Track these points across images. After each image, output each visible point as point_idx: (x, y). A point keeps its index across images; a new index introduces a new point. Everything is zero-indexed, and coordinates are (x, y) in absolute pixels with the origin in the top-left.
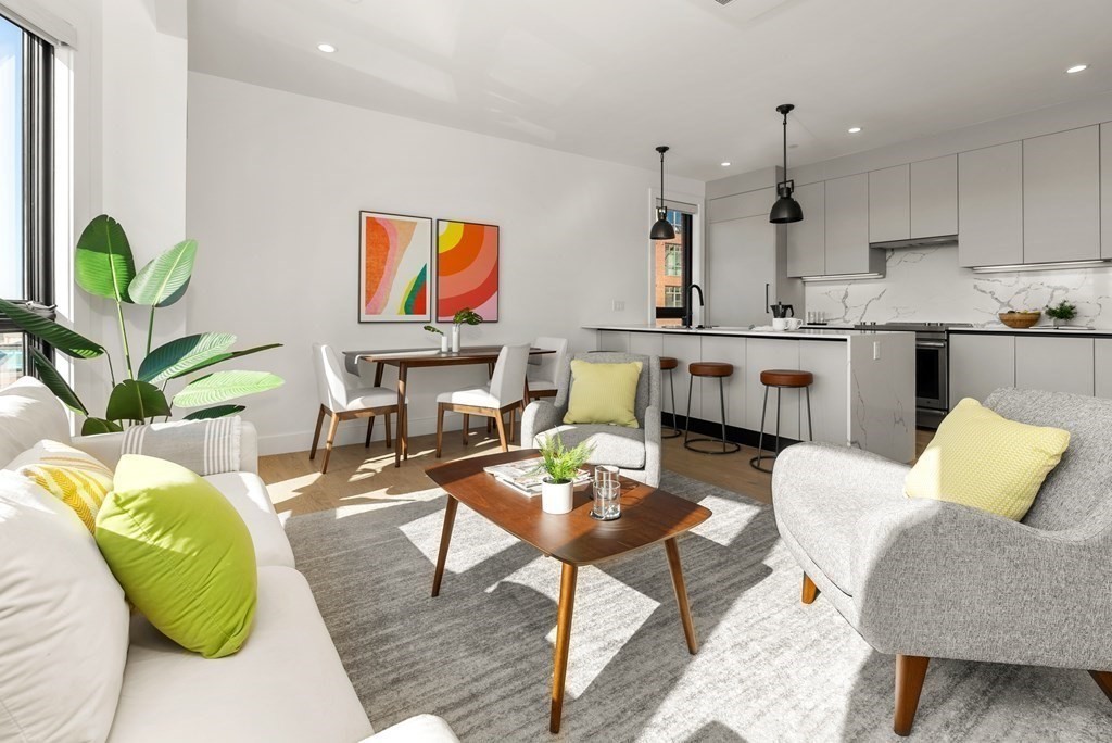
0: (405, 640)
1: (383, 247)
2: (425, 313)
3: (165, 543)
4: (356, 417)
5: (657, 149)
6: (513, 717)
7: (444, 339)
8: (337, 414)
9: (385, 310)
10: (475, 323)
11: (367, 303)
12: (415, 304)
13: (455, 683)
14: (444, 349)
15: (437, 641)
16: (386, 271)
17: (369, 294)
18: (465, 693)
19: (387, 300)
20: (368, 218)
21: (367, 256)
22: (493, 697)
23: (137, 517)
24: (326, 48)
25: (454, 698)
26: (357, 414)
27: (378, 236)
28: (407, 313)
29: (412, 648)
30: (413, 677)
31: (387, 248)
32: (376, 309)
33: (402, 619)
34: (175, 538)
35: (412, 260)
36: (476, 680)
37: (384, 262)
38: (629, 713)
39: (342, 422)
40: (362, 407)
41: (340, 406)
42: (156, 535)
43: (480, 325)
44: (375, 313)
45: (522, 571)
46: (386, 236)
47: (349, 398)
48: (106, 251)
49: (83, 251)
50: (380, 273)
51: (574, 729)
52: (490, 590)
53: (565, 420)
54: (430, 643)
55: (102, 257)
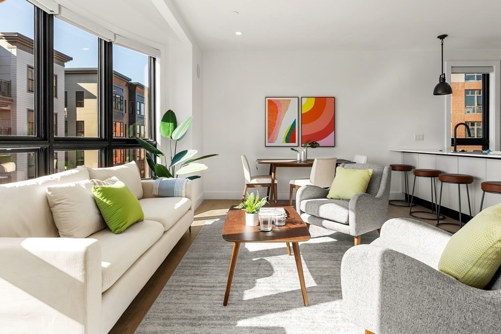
0: (212, 265)
1: (275, 113)
2: (295, 142)
3: (105, 201)
4: (254, 187)
5: (439, 37)
6: (219, 296)
7: (298, 154)
8: (247, 185)
9: (276, 141)
10: (315, 147)
11: (268, 138)
12: (290, 137)
13: (212, 281)
14: (298, 159)
15: (220, 269)
16: (277, 123)
17: (269, 134)
18: (211, 285)
19: (277, 136)
20: (268, 100)
21: (268, 117)
22: (218, 289)
23: (99, 193)
24: (238, 33)
25: (208, 285)
26: (255, 186)
27: (273, 108)
28: (286, 142)
29: (211, 268)
30: (203, 275)
31: (277, 113)
32: (272, 140)
33: (217, 259)
34: (107, 200)
35: (289, 118)
36: (219, 283)
37: (276, 119)
38: (255, 311)
39: (249, 188)
40: (257, 183)
41: (248, 182)
42: (103, 198)
43: (317, 148)
44: (272, 142)
45: (273, 257)
46: (276, 107)
47: (252, 178)
48: (169, 122)
49: (163, 122)
50: (274, 124)
51: (232, 307)
52: (254, 259)
53: (328, 197)
54: (217, 269)
55: (168, 124)
